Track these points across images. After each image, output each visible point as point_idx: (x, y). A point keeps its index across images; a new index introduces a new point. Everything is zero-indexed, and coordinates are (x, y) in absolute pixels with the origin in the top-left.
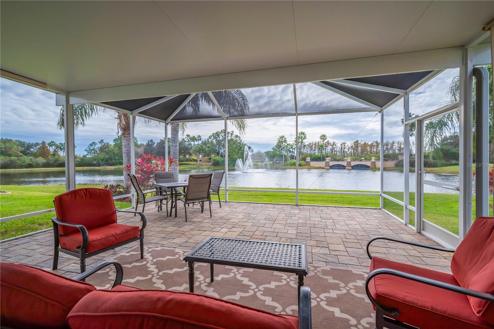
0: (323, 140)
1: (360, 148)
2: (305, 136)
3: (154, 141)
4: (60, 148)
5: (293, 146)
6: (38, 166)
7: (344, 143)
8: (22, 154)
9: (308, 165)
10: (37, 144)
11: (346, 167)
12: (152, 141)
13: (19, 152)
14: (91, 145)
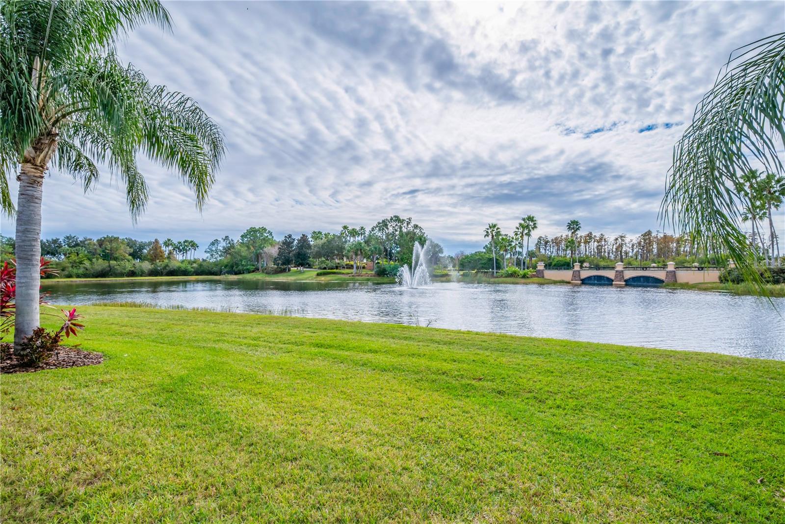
0: (573, 231)
1: (655, 246)
2: (535, 224)
3: (293, 237)
4: (179, 249)
5: (512, 241)
6: (142, 274)
7: (622, 237)
8: (130, 257)
9: (539, 276)
10: (150, 243)
11: (613, 281)
12: (290, 236)
13: (127, 255)
14: (213, 244)
